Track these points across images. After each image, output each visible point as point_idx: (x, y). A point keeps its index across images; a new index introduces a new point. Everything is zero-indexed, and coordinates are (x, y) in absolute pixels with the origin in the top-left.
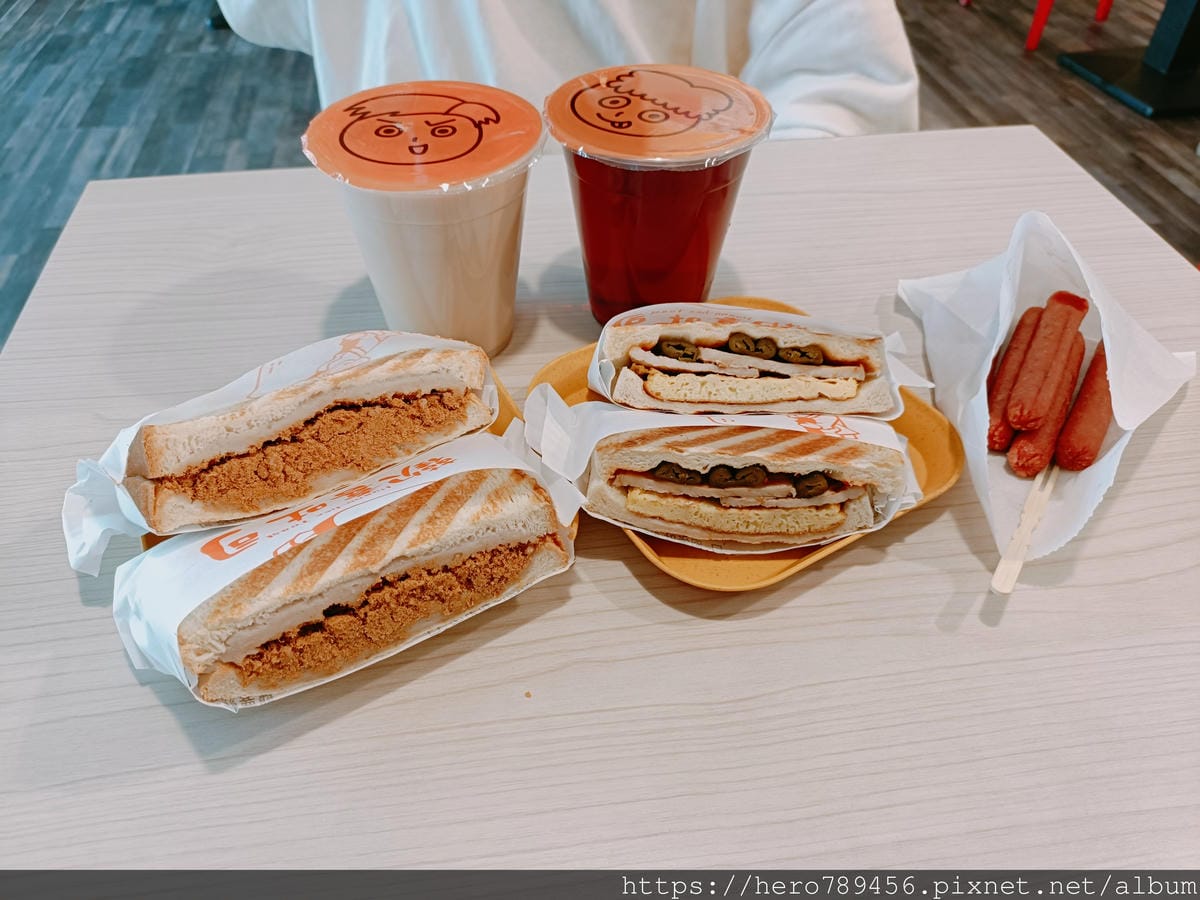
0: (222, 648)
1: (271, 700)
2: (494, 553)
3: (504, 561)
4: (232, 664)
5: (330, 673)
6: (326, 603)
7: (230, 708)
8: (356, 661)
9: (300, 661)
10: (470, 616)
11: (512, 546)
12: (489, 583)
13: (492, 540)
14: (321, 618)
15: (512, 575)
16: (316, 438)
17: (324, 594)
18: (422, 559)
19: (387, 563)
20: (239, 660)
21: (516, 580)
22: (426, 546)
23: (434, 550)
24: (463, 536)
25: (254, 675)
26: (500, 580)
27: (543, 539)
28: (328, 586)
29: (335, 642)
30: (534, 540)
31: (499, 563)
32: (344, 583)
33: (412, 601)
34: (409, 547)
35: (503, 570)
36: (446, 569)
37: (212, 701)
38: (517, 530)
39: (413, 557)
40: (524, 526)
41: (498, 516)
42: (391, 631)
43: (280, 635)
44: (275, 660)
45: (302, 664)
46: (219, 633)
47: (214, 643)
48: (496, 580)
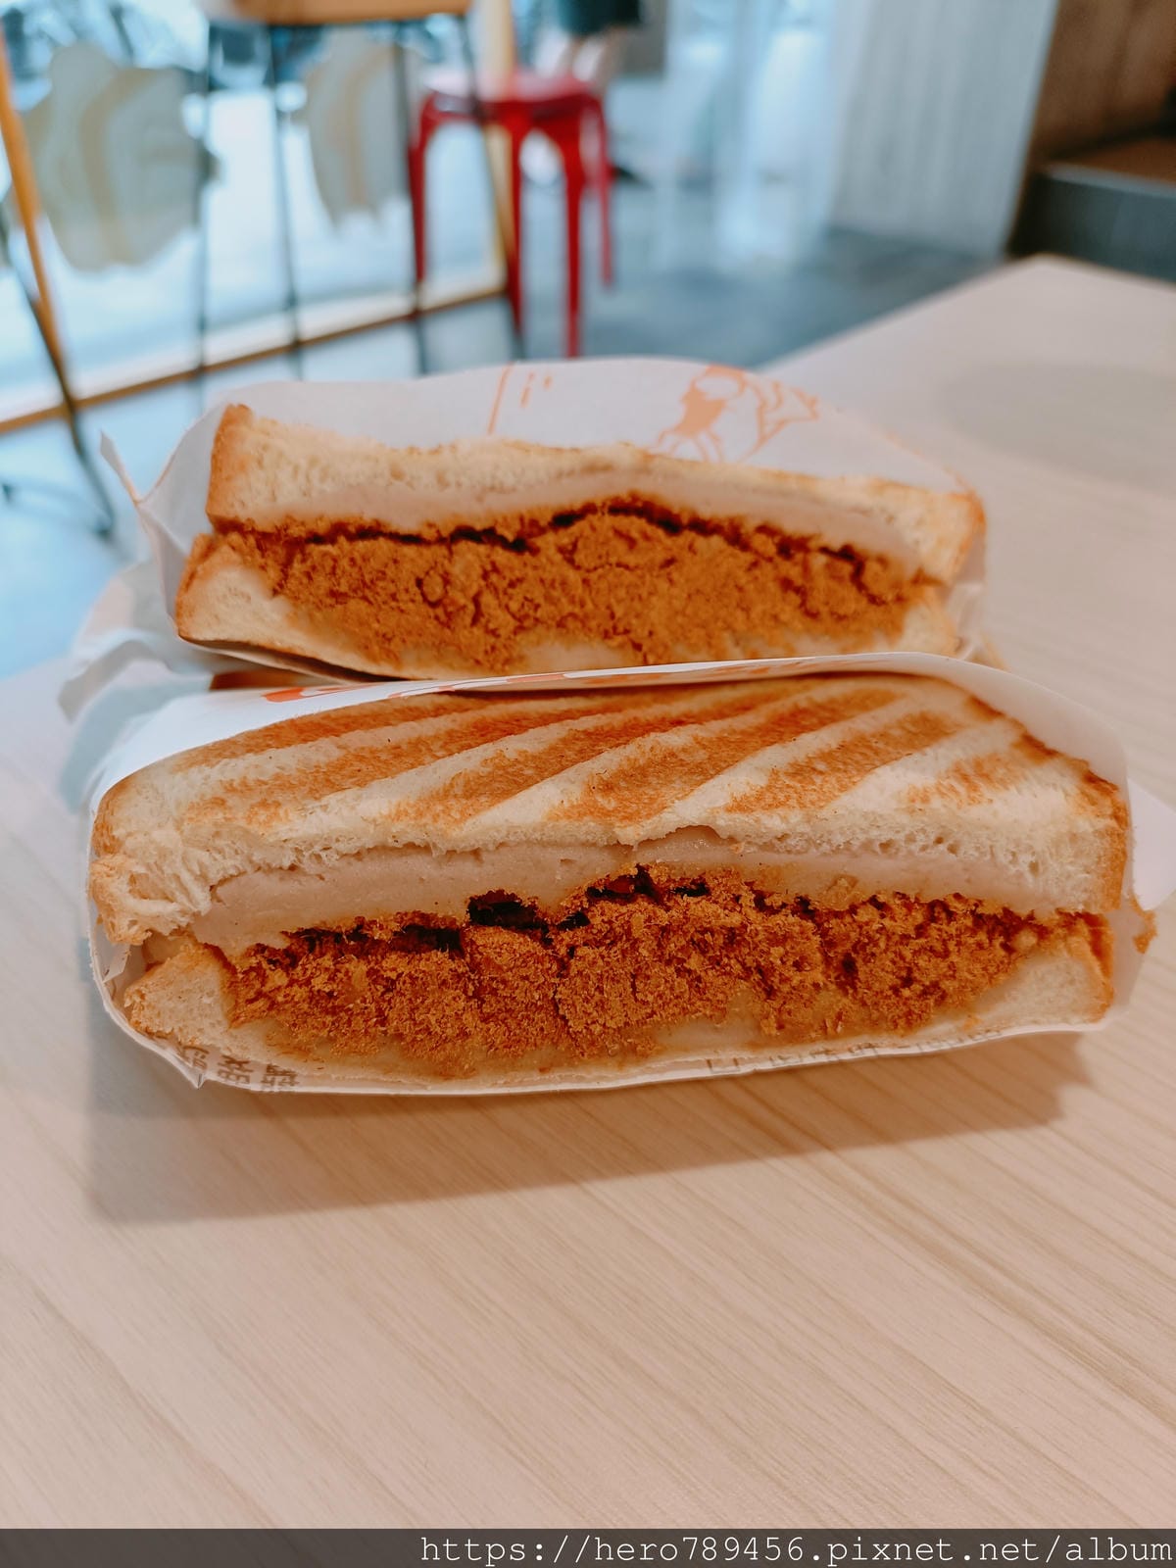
0: (203, 902)
1: (287, 1089)
2: (938, 910)
3: (952, 945)
4: (217, 953)
5: (444, 1073)
6: (481, 880)
7: (184, 1070)
8: (513, 1068)
9: (380, 1012)
10: (823, 1059)
11: (986, 910)
12: (895, 990)
13: (942, 876)
14: (461, 914)
15: (961, 990)
16: (568, 554)
17: (484, 856)
18: (750, 857)
19: (662, 832)
20: (236, 948)
21: (965, 1008)
22: (774, 822)
23: (792, 842)
24: (874, 833)
25: (261, 1004)
26: (925, 993)
27: (1070, 921)
28: (499, 838)
29: (477, 995)
30: (1046, 916)
31: (939, 947)
32: (543, 844)
33: (694, 962)
34: (729, 810)
35: (943, 965)
36: (803, 907)
37: (149, 1034)
38: (1013, 870)
39: (732, 840)
40: (1034, 867)
41: (976, 812)
42: (620, 1021)
43: (351, 924)
44: (319, 983)
45: (383, 1021)
46: (204, 856)
47: (186, 877)
48: (917, 987)
